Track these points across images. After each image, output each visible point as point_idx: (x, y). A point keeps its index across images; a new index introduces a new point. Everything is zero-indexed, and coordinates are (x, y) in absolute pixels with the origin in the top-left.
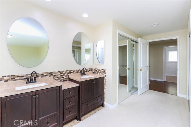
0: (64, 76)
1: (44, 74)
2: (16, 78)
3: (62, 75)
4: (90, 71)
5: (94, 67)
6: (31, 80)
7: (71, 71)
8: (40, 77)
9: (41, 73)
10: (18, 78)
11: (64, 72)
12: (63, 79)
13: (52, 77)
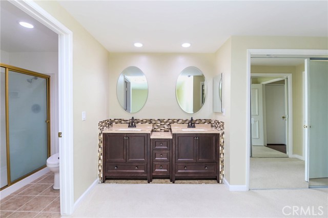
0: (164, 126)
1: (144, 121)
2: (122, 122)
3: (162, 123)
4: (206, 124)
5: (213, 118)
6: (132, 124)
7: (175, 121)
8: (140, 123)
9: (141, 119)
10: (124, 122)
11: (165, 121)
12: (163, 128)
13: (152, 125)
